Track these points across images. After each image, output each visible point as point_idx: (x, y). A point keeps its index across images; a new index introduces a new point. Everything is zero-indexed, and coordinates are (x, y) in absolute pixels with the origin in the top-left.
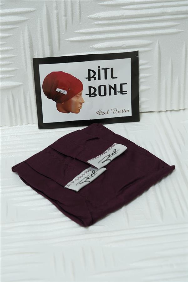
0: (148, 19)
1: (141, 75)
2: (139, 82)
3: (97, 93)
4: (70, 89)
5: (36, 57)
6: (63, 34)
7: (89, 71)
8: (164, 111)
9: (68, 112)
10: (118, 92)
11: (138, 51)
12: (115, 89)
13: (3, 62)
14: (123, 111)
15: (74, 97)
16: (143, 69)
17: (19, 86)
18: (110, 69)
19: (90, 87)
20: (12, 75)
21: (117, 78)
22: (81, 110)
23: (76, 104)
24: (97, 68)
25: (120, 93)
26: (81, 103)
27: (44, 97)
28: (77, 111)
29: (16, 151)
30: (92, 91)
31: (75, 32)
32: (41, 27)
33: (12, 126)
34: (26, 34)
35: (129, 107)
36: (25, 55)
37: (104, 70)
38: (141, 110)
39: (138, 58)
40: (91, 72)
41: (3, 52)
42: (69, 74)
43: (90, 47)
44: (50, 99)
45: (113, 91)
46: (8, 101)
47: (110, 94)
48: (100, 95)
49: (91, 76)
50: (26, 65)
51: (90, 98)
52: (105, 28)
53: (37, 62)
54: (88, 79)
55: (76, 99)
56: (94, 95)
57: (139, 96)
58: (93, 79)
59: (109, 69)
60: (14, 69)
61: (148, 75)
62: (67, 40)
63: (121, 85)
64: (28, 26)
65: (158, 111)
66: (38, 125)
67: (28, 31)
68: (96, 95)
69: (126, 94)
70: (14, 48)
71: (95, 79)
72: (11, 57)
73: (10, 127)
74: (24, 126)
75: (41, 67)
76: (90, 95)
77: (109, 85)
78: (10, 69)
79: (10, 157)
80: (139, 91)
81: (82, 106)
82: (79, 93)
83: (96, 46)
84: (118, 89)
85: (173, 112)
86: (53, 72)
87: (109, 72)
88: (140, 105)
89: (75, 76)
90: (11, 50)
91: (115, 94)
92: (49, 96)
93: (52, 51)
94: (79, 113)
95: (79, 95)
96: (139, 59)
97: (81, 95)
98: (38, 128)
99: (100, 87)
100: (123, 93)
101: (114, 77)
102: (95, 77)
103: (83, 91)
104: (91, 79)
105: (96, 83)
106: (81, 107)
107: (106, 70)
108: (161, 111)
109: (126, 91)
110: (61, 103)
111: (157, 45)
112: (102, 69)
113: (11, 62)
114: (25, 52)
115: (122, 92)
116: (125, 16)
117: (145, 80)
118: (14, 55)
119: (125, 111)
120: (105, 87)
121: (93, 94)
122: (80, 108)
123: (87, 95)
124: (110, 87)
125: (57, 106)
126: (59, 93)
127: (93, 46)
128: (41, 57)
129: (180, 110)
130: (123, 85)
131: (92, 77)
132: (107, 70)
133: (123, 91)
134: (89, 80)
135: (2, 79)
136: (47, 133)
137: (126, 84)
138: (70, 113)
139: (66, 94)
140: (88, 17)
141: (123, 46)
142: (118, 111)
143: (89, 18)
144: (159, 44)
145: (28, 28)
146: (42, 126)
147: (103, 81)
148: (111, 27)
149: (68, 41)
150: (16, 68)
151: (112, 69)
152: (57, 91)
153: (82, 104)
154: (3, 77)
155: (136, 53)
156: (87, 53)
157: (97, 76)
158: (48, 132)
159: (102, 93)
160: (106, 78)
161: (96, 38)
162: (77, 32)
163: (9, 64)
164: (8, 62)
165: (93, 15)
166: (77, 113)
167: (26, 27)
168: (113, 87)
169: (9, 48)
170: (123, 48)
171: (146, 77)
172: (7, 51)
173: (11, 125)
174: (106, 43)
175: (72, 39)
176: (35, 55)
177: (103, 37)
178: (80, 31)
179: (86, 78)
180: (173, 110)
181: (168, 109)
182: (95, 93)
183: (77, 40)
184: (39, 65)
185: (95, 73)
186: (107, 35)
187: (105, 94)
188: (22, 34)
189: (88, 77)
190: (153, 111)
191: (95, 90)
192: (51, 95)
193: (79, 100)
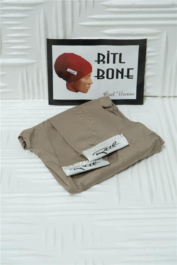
0: (158, 9)
1: (148, 62)
2: (145, 68)
3: (105, 75)
4: (79, 70)
5: (50, 38)
6: (77, 18)
7: (99, 54)
8: (167, 97)
10: (125, 76)
11: (146, 39)
12: (122, 73)
13: (19, 41)
14: (128, 94)
15: (83, 78)
16: (150, 56)
17: (33, 63)
18: (119, 54)
19: (99, 70)
20: (27, 53)
21: (124, 63)
22: (89, 90)
23: (85, 84)
24: (107, 53)
25: (126, 77)
26: (89, 84)
27: (55, 75)
28: (85, 91)
29: (25, 124)
30: (101, 73)
31: (88, 17)
32: (56, 11)
33: (25, 100)
34: (42, 16)
35: (134, 91)
36: (40, 36)
37: (113, 55)
38: (145, 94)
39: (146, 45)
40: (100, 55)
42: (80, 57)
43: (102, 32)
44: (61, 78)
45: (120, 75)
46: (22, 76)
47: (117, 78)
48: (108, 77)
50: (40, 45)
51: (98, 79)
52: (116, 15)
53: (50, 43)
54: (97, 62)
55: (85, 80)
56: (102, 77)
57: (145, 81)
58: (102, 62)
59: (118, 54)
60: (29, 47)
61: (155, 62)
62: (80, 24)
63: (128, 70)
64: (43, 8)
65: (162, 96)
66: (48, 101)
67: (44, 13)
68: (104, 77)
69: (133, 78)
70: (30, 28)
71: (104, 62)
72: (26, 37)
73: (22, 101)
74: (35, 100)
75: (54, 47)
76: (98, 77)
77: (117, 69)
78: (25, 47)
79: (19, 129)
80: (145, 76)
81: (90, 87)
82: (88, 74)
83: (108, 31)
84: (125, 73)
85: (176, 98)
86: (65, 53)
87: (117, 57)
88: (144, 89)
89: (85, 59)
90: (27, 30)
91: (122, 78)
92: (60, 75)
93: (65, 34)
94: (87, 93)
95: (88, 77)
96: (147, 47)
97: (90, 76)
98: (48, 103)
99: (108, 70)
100: (130, 77)
101: (122, 62)
102: (104, 60)
103: (92, 72)
104: (100, 62)
105: (104, 67)
106: (89, 87)
107: (114, 55)
109: (133, 76)
110: (71, 82)
111: (165, 35)
112: (111, 54)
113: (26, 41)
114: (40, 33)
115: (128, 76)
116: (136, 5)
117: (151, 67)
118: (30, 35)
119: (130, 94)
120: (113, 70)
121: (101, 76)
123: (95, 77)
124: (118, 71)
125: (67, 84)
126: (69, 73)
127: (105, 31)
128: (55, 38)
130: (130, 70)
131: (101, 61)
132: (116, 55)
133: (130, 75)
134: (99, 63)
135: (18, 56)
136: (55, 109)
137: (133, 69)
138: (79, 92)
139: (76, 75)
140: (101, 3)
141: (132, 34)
142: (124, 94)
143: (102, 5)
144: (167, 34)
145: (44, 10)
146: (52, 102)
147: (111, 65)
148: (122, 15)
149: (81, 25)
150: (30, 47)
151: (121, 55)
152: (68, 72)
154: (18, 54)
155: (145, 41)
156: (98, 37)
157: (106, 60)
159: (110, 76)
160: (114, 62)
161: (107, 24)
162: (90, 17)
163: (25, 43)
164: (24, 41)
165: (106, 2)
166: (85, 93)
167: (43, 10)
168: (121, 71)
169: (25, 28)
170: (133, 36)
171: (152, 64)
172: (23, 30)
174: (117, 29)
175: (84, 23)
176: (49, 36)
177: (114, 24)
178: (93, 16)
179: (96, 61)
180: (176, 96)
181: (172, 95)
182: (103, 76)
183: (89, 24)
184: (53, 46)
185: (104, 57)
186: (118, 22)
187: (113, 77)
188: (38, 16)
189: (97, 60)
190: (157, 96)
191: (103, 72)
192: (62, 74)
193: (88, 81)
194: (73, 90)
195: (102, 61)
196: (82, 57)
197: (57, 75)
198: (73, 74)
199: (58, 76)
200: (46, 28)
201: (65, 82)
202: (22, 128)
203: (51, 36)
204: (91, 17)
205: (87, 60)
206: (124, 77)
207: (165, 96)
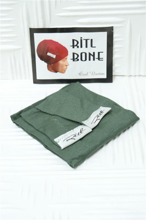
1: (115, 46)
2: (113, 52)
3: (79, 58)
4: (58, 54)
5: (32, 27)
6: (53, 10)
7: (73, 40)
9: (56, 72)
11: (113, 27)
12: (94, 56)
15: (61, 61)
16: (117, 41)
17: (19, 49)
18: (90, 40)
19: (74, 54)
20: (14, 41)
21: (95, 47)
22: (66, 71)
23: (62, 66)
24: (80, 39)
25: (97, 59)
26: (66, 66)
27: (37, 58)
28: (63, 72)
30: (76, 56)
31: (63, 9)
32: (36, 4)
33: (14, 80)
34: (24, 8)
36: (23, 26)
37: (85, 40)
38: (114, 74)
39: (113, 32)
40: (75, 41)
41: (6, 22)
43: (75, 21)
45: (92, 57)
46: (11, 60)
47: (90, 60)
50: (24, 33)
51: (73, 62)
52: (87, 7)
53: (33, 31)
55: (63, 62)
56: (77, 60)
57: (113, 63)
58: (76, 47)
61: (121, 46)
63: (99, 53)
65: (128, 75)
67: (26, 6)
68: (78, 60)
69: (103, 60)
70: (15, 19)
71: (78, 47)
72: (13, 26)
73: (12, 81)
74: (23, 80)
75: (36, 35)
76: (74, 59)
78: (12, 35)
80: (113, 59)
83: (80, 21)
84: (96, 56)
85: (140, 77)
86: (45, 40)
87: (89, 42)
88: (113, 69)
90: (13, 20)
91: (94, 60)
92: (42, 58)
93: (44, 23)
94: (65, 73)
95: (65, 59)
96: (114, 33)
97: (66, 59)
99: (81, 54)
101: (93, 46)
102: (78, 45)
103: (68, 56)
104: (75, 47)
105: (78, 51)
106: (66, 68)
107: (86, 40)
109: (103, 58)
110: (51, 64)
112: (84, 39)
113: (12, 30)
114: (23, 23)
115: (99, 58)
118: (15, 25)
119: (101, 74)
120: (86, 54)
122: (65, 70)
123: (71, 59)
124: (90, 54)
125: (48, 66)
126: (49, 57)
127: (77, 20)
131: (76, 46)
134: (73, 47)
137: (103, 52)
138: (58, 72)
139: (55, 58)
141: (101, 22)
142: (96, 74)
144: (130, 22)
146: (36, 81)
147: (84, 49)
148: (92, 6)
149: (57, 16)
150: (16, 35)
151: (92, 40)
152: (48, 55)
154: (7, 41)
156: (72, 26)
157: (79, 45)
159: (84, 59)
160: (86, 47)
161: (79, 14)
162: (64, 9)
163: (11, 32)
166: (63, 73)
167: (25, 3)
168: (93, 54)
169: (11, 19)
170: (101, 24)
171: (119, 48)
172: (9, 21)
174: (87, 19)
175: (60, 14)
177: (85, 14)
178: (67, 8)
180: (141, 75)
181: (137, 74)
182: (78, 58)
183: (64, 15)
184: (34, 33)
185: (78, 43)
187: (86, 60)
188: (21, 9)
189: (72, 45)
190: (124, 75)
191: (78, 56)
192: (44, 58)
193: (65, 63)
194: (53, 71)
196: (59, 43)
198: (53, 58)
199: (40, 59)
200: (28, 19)
201: (46, 64)
206: (95, 59)
207: (132, 75)
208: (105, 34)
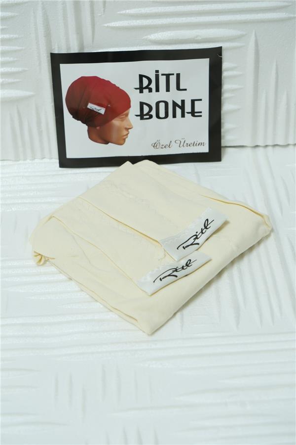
1: (227, 86)
2: (222, 98)
3: (153, 113)
4: (109, 106)
5: (56, 52)
6: (100, 16)
7: (141, 77)
8: (262, 146)
10: (188, 113)
11: (221, 47)
12: (182, 107)
14: (195, 144)
15: (116, 119)
16: (230, 77)
17: (30, 97)
18: (175, 75)
19: (142, 104)
20: (18, 80)
21: (186, 90)
22: (126, 140)
23: (119, 130)
24: (155, 73)
25: (190, 114)
26: (127, 129)
27: (67, 116)
28: (120, 141)
29: (20, 201)
30: (146, 109)
31: (119, 13)
32: (63, 4)
33: (18, 161)
34: (40, 13)
35: (205, 138)
36: (38, 49)
37: (165, 77)
38: (224, 143)
39: (221, 58)
40: (144, 78)
41: (4, 42)
42: (109, 82)
43: (144, 38)
44: (78, 120)
45: (179, 111)
46: (12, 120)
47: (174, 116)
48: (158, 116)
49: (144, 86)
50: (40, 64)
51: (142, 121)
52: (168, 7)
53: (57, 60)
54: (138, 90)
55: (120, 121)
56: (148, 117)
57: (222, 121)
58: (147, 90)
59: (173, 74)
60: (20, 69)
61: (237, 86)
62: (106, 25)
63: (193, 102)
65: (252, 146)
66: (58, 161)
67: (44, 8)
68: (151, 117)
69: (201, 116)
70: (20, 36)
71: (150, 91)
72: (16, 51)
74: (36, 161)
75: (64, 68)
76: (142, 116)
77: (173, 101)
78: (14, 69)
79: (8, 210)
80: (222, 112)
81: (128, 133)
82: (124, 112)
83: (154, 36)
84: (188, 108)
85: (277, 148)
86: (82, 77)
87: (173, 80)
88: (222, 134)
89: (117, 85)
90: (16, 39)
91: (183, 116)
92: (76, 115)
93: (81, 45)
94: (124, 145)
95: (124, 116)
96: (223, 60)
97: (127, 115)
98: (58, 165)
99: (158, 104)
100: (196, 114)
101: (181, 88)
102: (150, 87)
103: (130, 109)
104: (144, 90)
105: (151, 98)
106: (127, 135)
107: (168, 76)
108: (257, 146)
109: (201, 112)
110: (95, 127)
111: (253, 38)
112: (163, 75)
113: (15, 59)
114: (37, 44)
115: (193, 113)
117: (233, 95)
118: (21, 48)
119: (198, 144)
120: (166, 104)
121: (147, 114)
122: (125, 137)
123: (137, 116)
124: (175, 104)
125: (89, 131)
126: (92, 111)
127: (149, 36)
128: (64, 51)
129: (288, 145)
130: (196, 102)
132: (171, 76)
134: (141, 92)
135: (4, 86)
136: (71, 174)
137: (201, 100)
138: (110, 144)
139: (103, 113)
141: (196, 39)
142: (187, 144)
144: (256, 36)
146: (65, 162)
147: (163, 95)
148: (178, 7)
149: (108, 26)
150: (23, 69)
151: (178, 76)
152: (88, 109)
153: (128, 131)
154: (3, 81)
155: (219, 51)
156: (138, 47)
157: (153, 86)
158: (74, 174)
159: (162, 114)
160: (168, 90)
161: (152, 24)
162: (122, 12)
163: (13, 62)
164: (12, 59)
166: (121, 144)
167: (40, 3)
168: (180, 104)
169: (12, 36)
170: (198, 42)
171: (233, 91)
173: (17, 159)
174: (169, 32)
175: (113, 24)
176: (54, 49)
177: (165, 23)
178: (127, 11)
179: (136, 89)
180: (277, 145)
181: (270, 143)
182: (151, 113)
183: (122, 25)
184: (61, 65)
185: (150, 81)
186: (171, 19)
187: (167, 116)
188: (33, 14)
189: (138, 87)
190: (244, 145)
191: (151, 108)
192: (80, 114)
193: (125, 124)
194: (100, 141)
195: (147, 87)
196: (113, 82)
197: (72, 116)
198: (99, 113)
200: (48, 35)
201: (85, 127)
202: (13, 209)
203: (57, 49)
204: (124, 12)
205: (121, 88)
206: (186, 114)
207: (259, 145)
208: (205, 63)
